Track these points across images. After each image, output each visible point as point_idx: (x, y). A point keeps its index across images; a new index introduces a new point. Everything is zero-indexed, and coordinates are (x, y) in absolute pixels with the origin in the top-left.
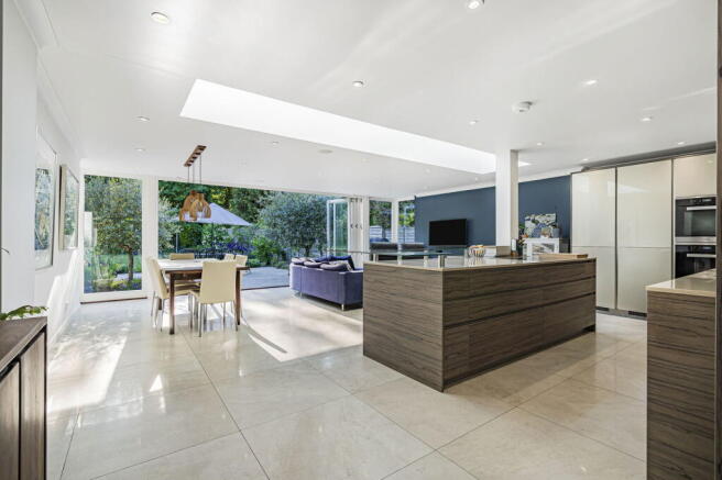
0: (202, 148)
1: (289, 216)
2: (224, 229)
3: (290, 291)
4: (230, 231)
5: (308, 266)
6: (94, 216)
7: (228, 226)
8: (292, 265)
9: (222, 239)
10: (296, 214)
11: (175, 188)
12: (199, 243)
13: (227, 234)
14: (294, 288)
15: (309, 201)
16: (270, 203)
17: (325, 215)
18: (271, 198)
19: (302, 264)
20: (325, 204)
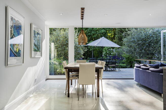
0: (83, 9)
1: (138, 41)
2: (112, 49)
3: (134, 82)
4: (114, 50)
5: (143, 69)
6: (55, 44)
7: (113, 48)
8: (135, 68)
9: (111, 54)
10: (142, 40)
11: (93, 32)
12: (101, 56)
13: (113, 52)
14: (135, 81)
15: (150, 32)
16: (129, 35)
17: (160, 40)
18: (129, 32)
19: (140, 67)
20: (160, 33)
